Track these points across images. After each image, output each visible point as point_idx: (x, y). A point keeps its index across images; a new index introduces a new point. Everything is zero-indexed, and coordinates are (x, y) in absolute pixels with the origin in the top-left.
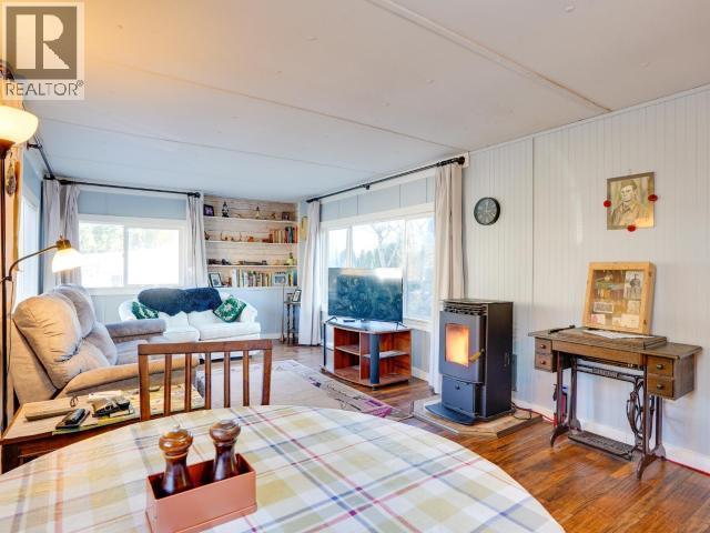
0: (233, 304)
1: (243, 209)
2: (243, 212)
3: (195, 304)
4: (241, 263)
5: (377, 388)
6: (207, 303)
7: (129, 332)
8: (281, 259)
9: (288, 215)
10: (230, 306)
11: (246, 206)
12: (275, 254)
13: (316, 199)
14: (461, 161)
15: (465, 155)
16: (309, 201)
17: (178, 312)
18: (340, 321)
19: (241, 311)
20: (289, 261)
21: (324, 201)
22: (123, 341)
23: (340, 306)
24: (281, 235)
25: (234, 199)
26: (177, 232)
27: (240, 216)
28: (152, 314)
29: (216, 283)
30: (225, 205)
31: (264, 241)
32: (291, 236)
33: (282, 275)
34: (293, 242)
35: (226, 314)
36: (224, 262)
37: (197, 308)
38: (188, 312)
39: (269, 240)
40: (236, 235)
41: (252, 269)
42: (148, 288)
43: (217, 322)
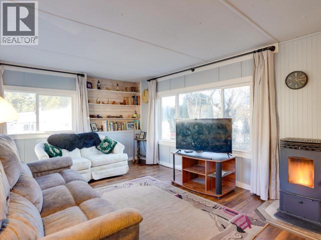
0: (109, 142)
1: (109, 85)
2: (109, 87)
3: (85, 143)
4: (109, 117)
5: (221, 198)
6: (92, 142)
7: (46, 168)
8: (131, 114)
9: (134, 89)
10: (106, 144)
11: (111, 84)
12: (126, 111)
13: (155, 79)
14: (273, 49)
15: (276, 45)
16: (149, 81)
17: (75, 149)
18: (183, 152)
19: (114, 146)
20: (135, 115)
21: (159, 80)
22: (42, 175)
23: (185, 143)
24: (131, 100)
25: (103, 79)
26: (71, 98)
27: (108, 89)
28: (58, 151)
29: (95, 129)
30: (99, 82)
31: (121, 104)
32: (136, 101)
33: (132, 123)
34: (137, 104)
35: (105, 149)
36: (98, 117)
37: (87, 145)
38: (80, 148)
39: (124, 103)
40: (105, 100)
41: (115, 120)
42: (53, 134)
43: (99, 154)
